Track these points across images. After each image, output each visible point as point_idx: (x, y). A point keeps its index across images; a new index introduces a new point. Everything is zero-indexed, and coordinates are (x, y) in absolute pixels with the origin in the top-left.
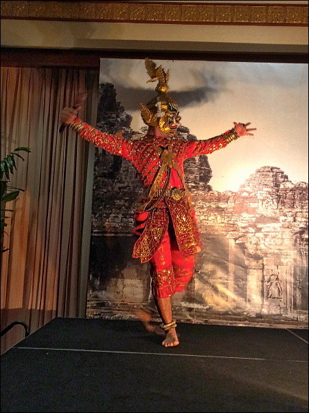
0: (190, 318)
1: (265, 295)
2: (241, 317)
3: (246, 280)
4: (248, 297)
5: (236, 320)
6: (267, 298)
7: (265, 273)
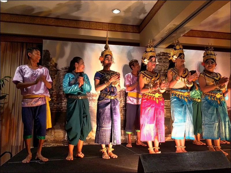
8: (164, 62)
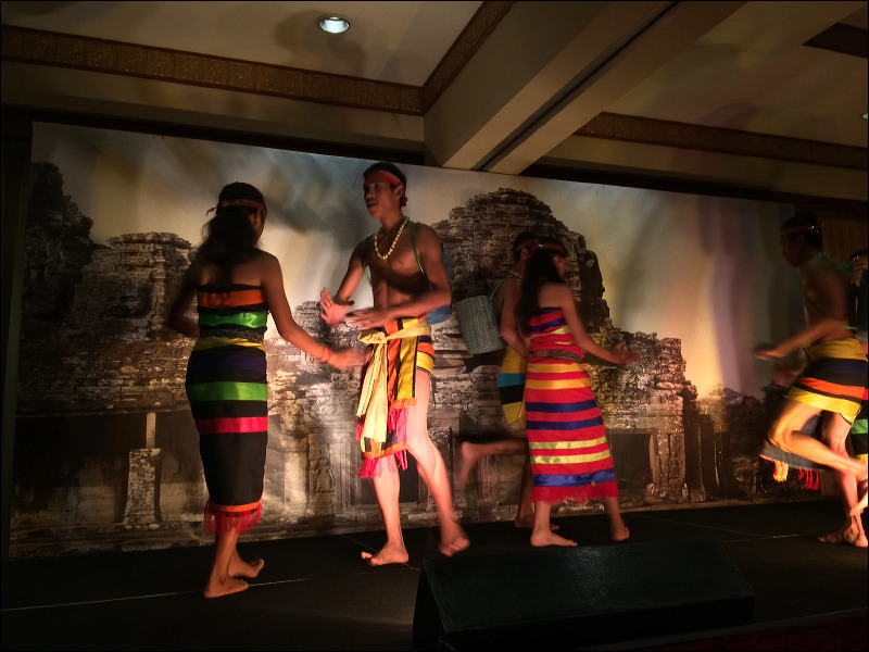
0: (195, 538)
1: (311, 488)
2: (276, 526)
3: (283, 469)
4: (286, 494)
5: (268, 531)
6: (315, 493)
7: (310, 456)
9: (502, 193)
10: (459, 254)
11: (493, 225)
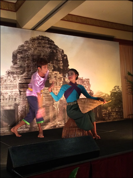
8: (43, 47)
9: (40, 37)
10: (27, 55)
11: (37, 46)
